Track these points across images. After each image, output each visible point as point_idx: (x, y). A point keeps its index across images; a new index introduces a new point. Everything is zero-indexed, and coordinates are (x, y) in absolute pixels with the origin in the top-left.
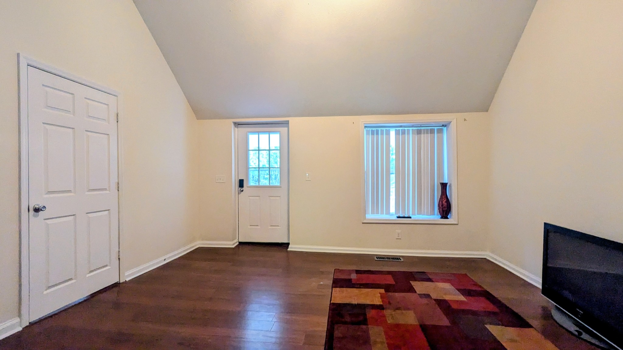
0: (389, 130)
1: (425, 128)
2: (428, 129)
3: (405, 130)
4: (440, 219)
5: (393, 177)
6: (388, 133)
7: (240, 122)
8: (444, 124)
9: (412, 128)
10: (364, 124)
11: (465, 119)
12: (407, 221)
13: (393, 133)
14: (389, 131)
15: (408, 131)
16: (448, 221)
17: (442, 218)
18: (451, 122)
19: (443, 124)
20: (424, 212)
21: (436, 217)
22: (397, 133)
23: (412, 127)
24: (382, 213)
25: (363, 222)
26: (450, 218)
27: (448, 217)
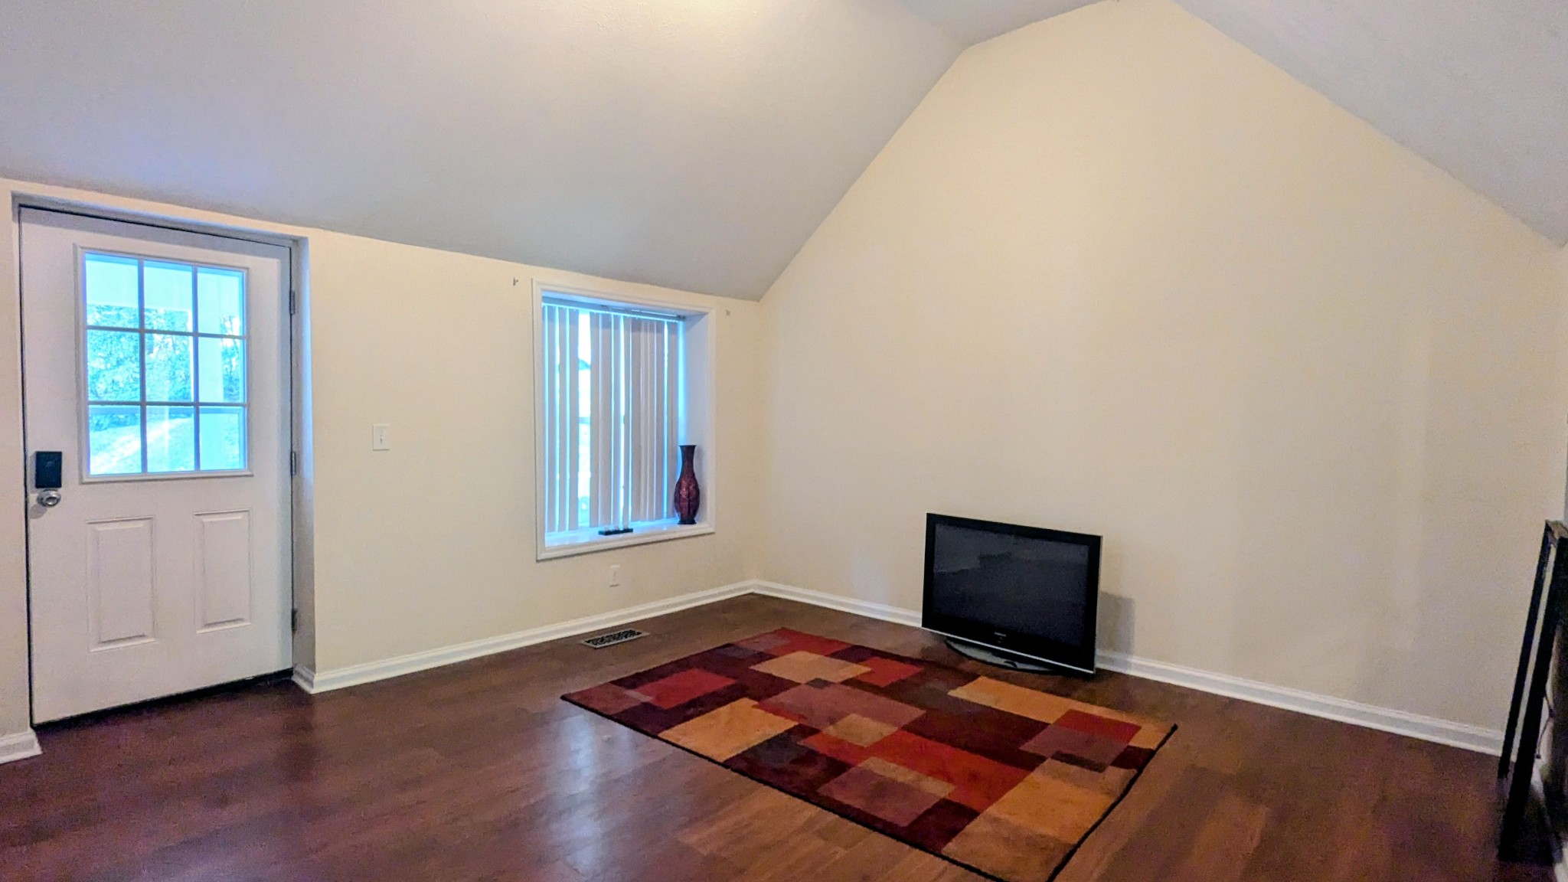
0: (577, 311)
1: (648, 318)
2: (653, 320)
3: (609, 315)
4: (678, 526)
5: (585, 432)
6: (574, 322)
7: (30, 198)
8: (682, 314)
9: (626, 315)
10: (543, 290)
11: (727, 311)
12: (621, 540)
13: (584, 318)
14: (577, 313)
15: (617, 319)
16: (695, 529)
17: (683, 522)
18: (705, 314)
19: (679, 314)
20: (645, 515)
21: (669, 524)
22: (594, 319)
23: (626, 311)
24: (562, 528)
25: (539, 558)
26: (701, 522)
27: (695, 519)
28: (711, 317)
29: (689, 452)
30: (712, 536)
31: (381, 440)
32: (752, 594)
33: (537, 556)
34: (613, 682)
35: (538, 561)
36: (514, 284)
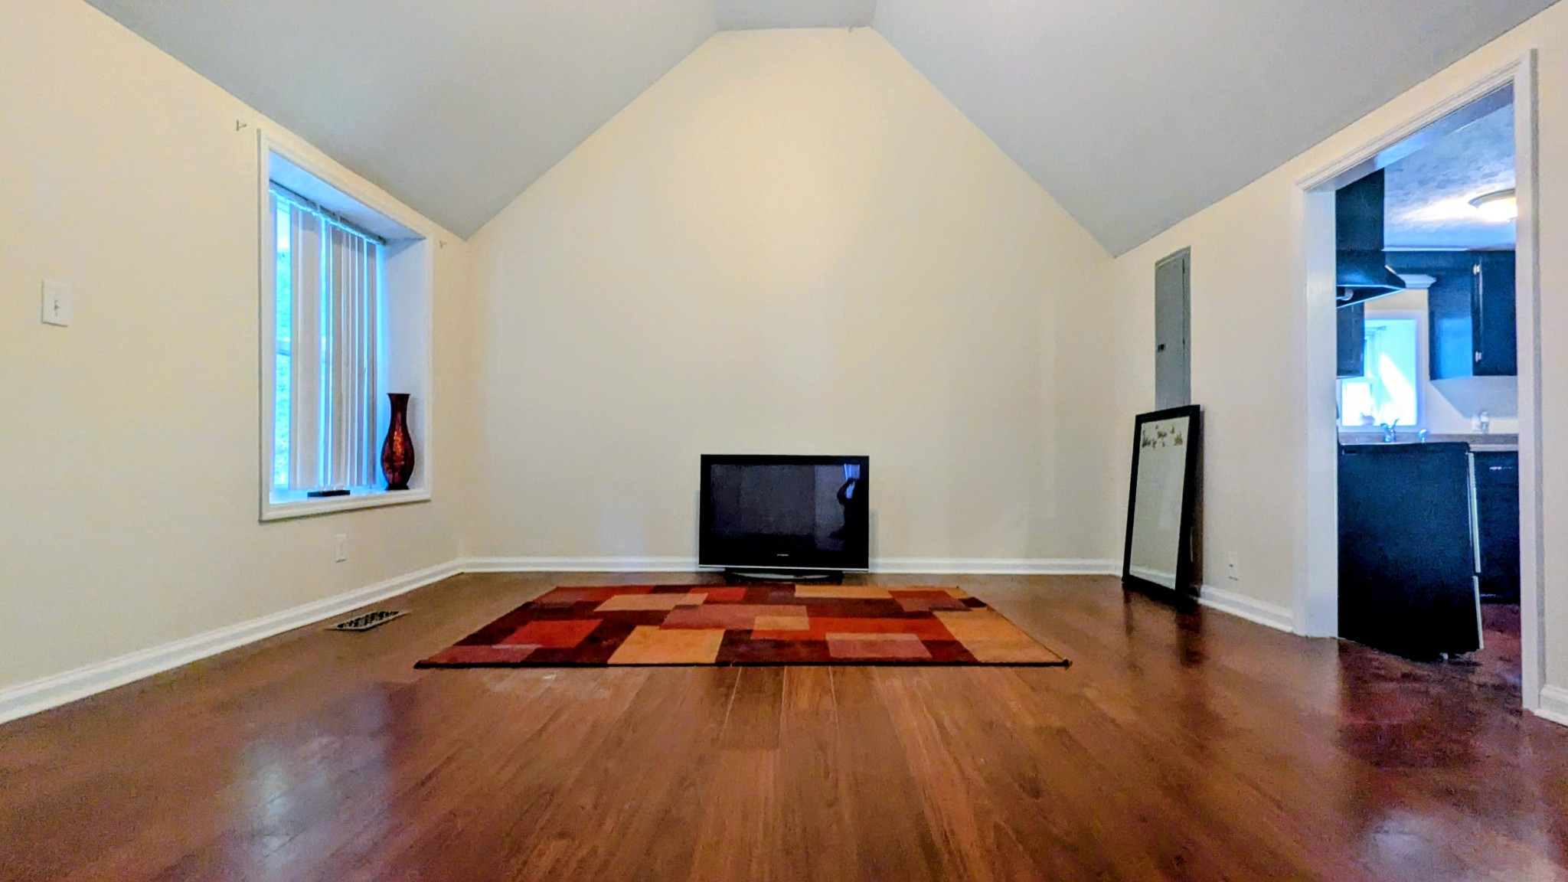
1: (349, 230)
2: (354, 235)
4: (387, 491)
9: (328, 219)
11: (441, 242)
16: (406, 495)
17: (393, 486)
18: (422, 239)
25: (265, 517)
26: (414, 488)
27: (408, 484)
28: (428, 247)
29: (399, 403)
30: (427, 504)
31: (56, 307)
32: (462, 573)
33: (261, 513)
34: (458, 644)
35: (261, 522)
36: (238, 129)
